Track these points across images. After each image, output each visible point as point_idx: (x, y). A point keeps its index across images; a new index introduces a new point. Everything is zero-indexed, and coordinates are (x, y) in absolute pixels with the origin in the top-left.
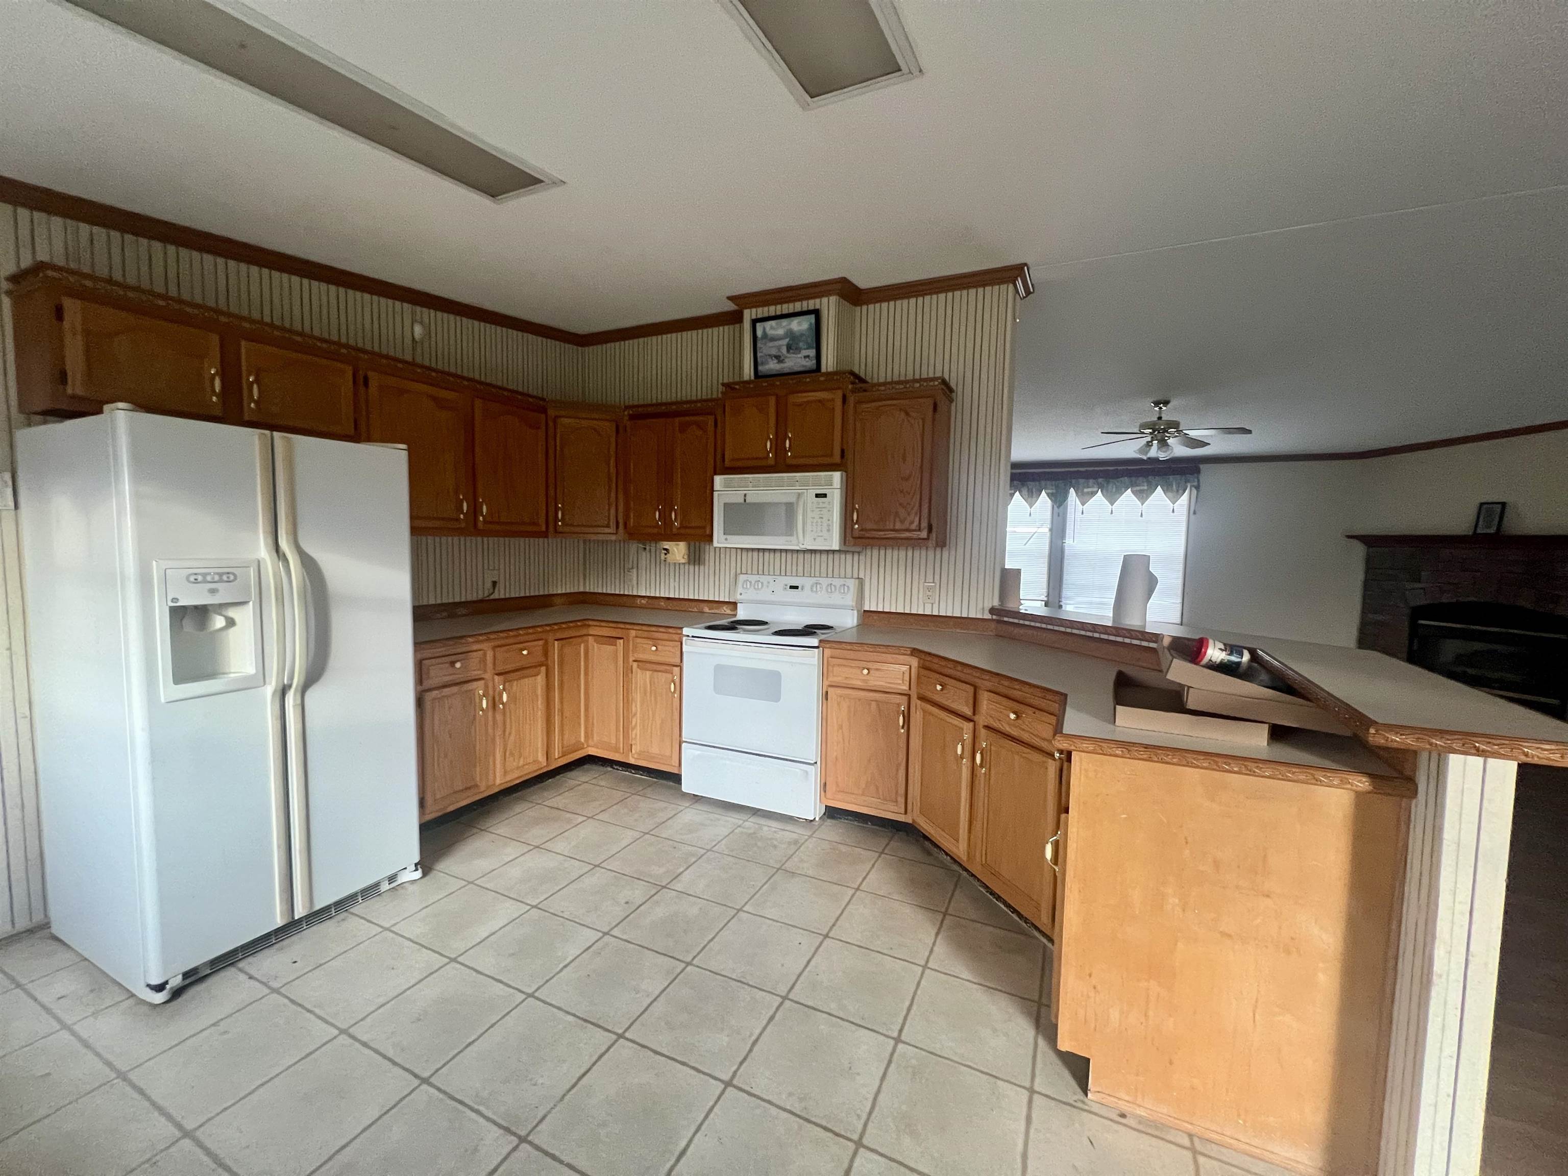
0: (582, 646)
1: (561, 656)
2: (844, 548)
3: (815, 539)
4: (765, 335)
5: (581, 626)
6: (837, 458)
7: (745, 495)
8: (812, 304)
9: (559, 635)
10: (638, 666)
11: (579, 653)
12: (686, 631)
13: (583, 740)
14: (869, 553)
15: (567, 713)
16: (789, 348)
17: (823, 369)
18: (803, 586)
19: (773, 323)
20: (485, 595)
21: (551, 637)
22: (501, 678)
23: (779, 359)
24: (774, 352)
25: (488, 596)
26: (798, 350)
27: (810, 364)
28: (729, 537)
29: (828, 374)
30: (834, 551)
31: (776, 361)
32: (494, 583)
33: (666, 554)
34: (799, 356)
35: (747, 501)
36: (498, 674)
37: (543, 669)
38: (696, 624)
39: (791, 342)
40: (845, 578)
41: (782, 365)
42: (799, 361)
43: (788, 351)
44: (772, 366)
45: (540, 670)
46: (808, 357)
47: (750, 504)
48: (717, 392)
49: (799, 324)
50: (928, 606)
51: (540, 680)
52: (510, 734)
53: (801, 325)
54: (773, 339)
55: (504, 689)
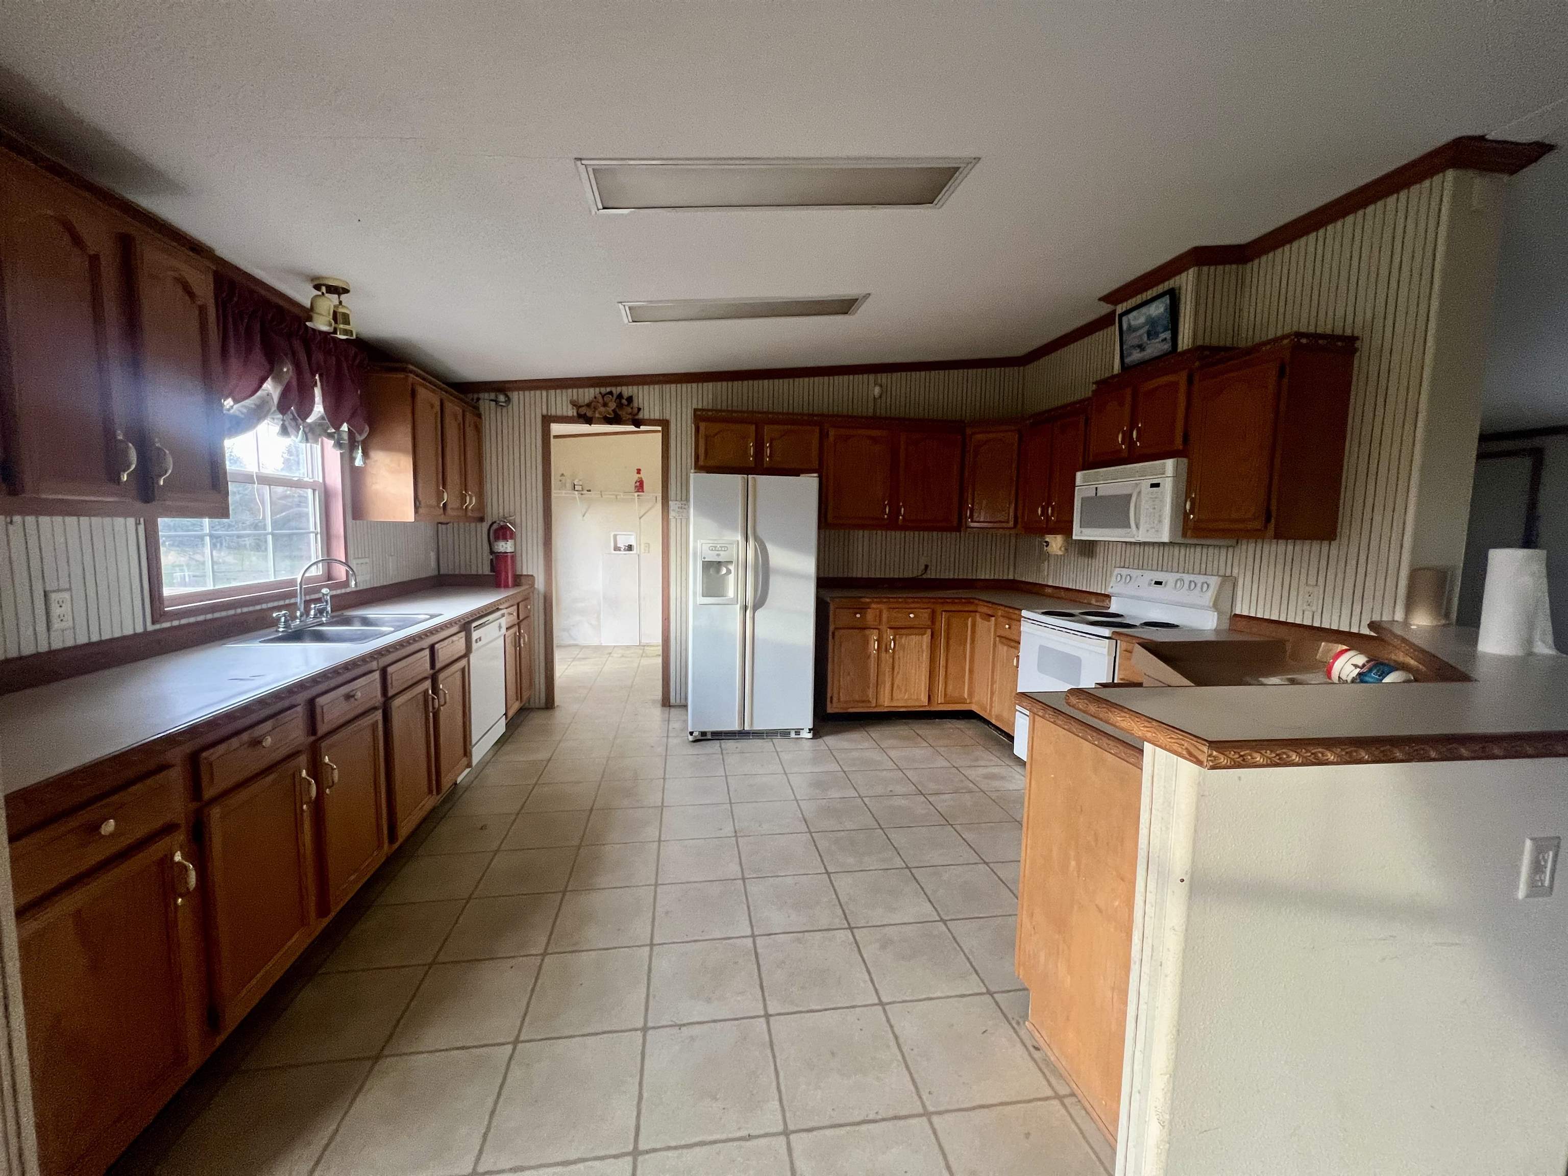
0: (970, 619)
1: (948, 625)
2: (1180, 540)
3: (1148, 531)
4: (1129, 325)
5: (965, 603)
6: (1178, 443)
7: (1096, 488)
8: (1167, 285)
9: (947, 608)
10: (1000, 641)
11: (967, 625)
12: (1024, 613)
13: (966, 696)
14: (1244, 547)
15: (951, 670)
16: (1149, 334)
17: (1179, 350)
18: (1166, 583)
19: (1135, 313)
20: (919, 574)
21: (939, 608)
22: (892, 631)
23: (1141, 347)
24: (1136, 342)
25: (921, 575)
26: (1157, 335)
27: (1167, 347)
28: (1084, 530)
29: (1185, 352)
30: (1164, 544)
31: (1138, 351)
32: (926, 566)
33: (1047, 546)
34: (1157, 340)
35: (1098, 495)
36: (891, 628)
37: (929, 632)
38: (1038, 609)
39: (1150, 329)
40: (1205, 574)
41: (1145, 353)
42: (1157, 347)
43: (1149, 338)
44: (1136, 356)
45: (926, 631)
46: (1165, 339)
47: (1101, 497)
48: (1086, 391)
49: (1157, 307)
50: (1308, 615)
51: (926, 638)
52: (898, 673)
53: (1158, 309)
54: (1135, 330)
55: (893, 639)
